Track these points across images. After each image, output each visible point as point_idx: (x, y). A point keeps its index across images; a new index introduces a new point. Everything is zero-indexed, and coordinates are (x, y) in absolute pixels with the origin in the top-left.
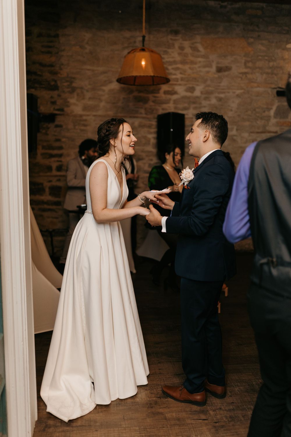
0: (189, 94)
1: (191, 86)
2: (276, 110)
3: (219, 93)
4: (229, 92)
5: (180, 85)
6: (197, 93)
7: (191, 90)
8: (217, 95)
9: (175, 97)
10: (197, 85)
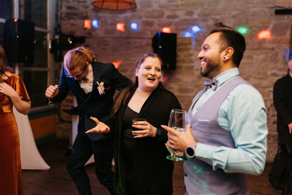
0: (188, 17)
1: (189, 10)
2: (273, 27)
3: (215, 15)
4: (224, 14)
5: (180, 10)
6: (195, 16)
7: (191, 13)
8: (213, 16)
9: (176, 20)
10: (196, 9)
